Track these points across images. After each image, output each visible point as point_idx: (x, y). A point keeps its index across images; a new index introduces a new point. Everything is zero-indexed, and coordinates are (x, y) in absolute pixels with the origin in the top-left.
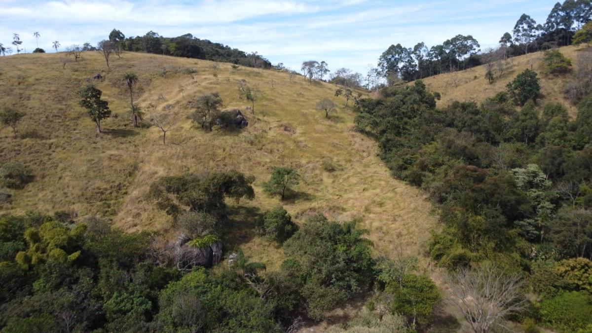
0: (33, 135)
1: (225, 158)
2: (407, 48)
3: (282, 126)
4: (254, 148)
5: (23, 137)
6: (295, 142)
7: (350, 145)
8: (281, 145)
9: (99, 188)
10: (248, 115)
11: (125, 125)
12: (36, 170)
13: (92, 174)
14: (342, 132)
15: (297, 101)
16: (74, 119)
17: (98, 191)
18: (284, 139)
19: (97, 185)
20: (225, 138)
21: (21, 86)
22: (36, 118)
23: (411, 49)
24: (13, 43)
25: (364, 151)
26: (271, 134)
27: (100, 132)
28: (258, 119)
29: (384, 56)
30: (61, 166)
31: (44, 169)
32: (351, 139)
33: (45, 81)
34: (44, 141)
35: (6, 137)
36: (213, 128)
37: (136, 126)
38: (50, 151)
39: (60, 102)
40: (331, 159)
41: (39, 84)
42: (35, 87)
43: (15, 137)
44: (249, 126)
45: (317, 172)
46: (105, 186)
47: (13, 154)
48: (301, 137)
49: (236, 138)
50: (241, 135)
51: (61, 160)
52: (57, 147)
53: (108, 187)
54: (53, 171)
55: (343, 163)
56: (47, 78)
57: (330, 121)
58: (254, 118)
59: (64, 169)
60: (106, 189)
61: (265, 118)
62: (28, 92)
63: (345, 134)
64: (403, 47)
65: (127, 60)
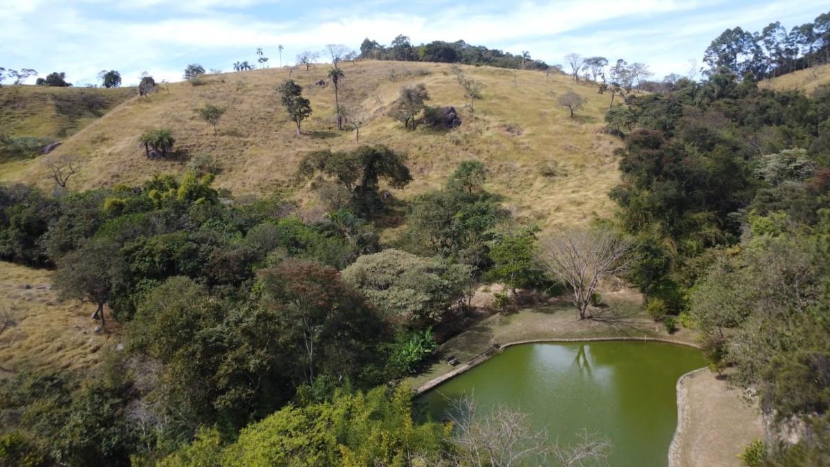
0: (233, 133)
1: (417, 157)
2: (752, 32)
3: (505, 126)
4: (458, 148)
5: (223, 135)
6: (515, 143)
7: (591, 148)
8: (494, 147)
9: (276, 180)
10: (465, 114)
11: (330, 128)
12: (226, 163)
13: (274, 168)
14: (584, 133)
15: (539, 99)
16: (281, 122)
17: (275, 182)
18: (501, 140)
19: (276, 178)
20: (426, 137)
21: (239, 92)
22: (241, 119)
23: (757, 33)
24: (259, 61)
25: (607, 156)
26: (487, 134)
27: (300, 133)
28: (476, 118)
29: (715, 46)
30: (249, 161)
31: (233, 164)
32: (595, 142)
33: (263, 87)
34: (241, 139)
35: (207, 134)
36: (418, 128)
37: (341, 129)
38: (243, 148)
39: (270, 105)
40: (556, 163)
41: (257, 90)
42: (252, 92)
43: (215, 135)
44: (461, 125)
45: (531, 176)
46: (283, 179)
47: (209, 148)
48: (526, 138)
49: (441, 137)
50: (448, 134)
51: (251, 156)
52: (252, 144)
53: (287, 180)
54: (241, 165)
55: (571, 168)
56: (267, 85)
57: (574, 122)
58: (471, 116)
59: (252, 163)
60: (283, 182)
61: (486, 118)
62: (242, 97)
63: (588, 136)
64: (744, 32)
65: (361, 67)
